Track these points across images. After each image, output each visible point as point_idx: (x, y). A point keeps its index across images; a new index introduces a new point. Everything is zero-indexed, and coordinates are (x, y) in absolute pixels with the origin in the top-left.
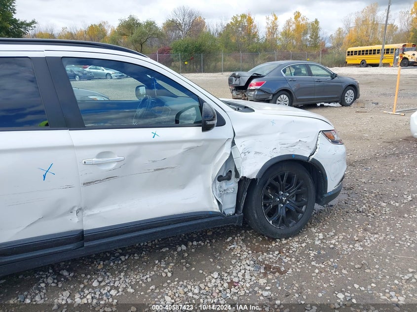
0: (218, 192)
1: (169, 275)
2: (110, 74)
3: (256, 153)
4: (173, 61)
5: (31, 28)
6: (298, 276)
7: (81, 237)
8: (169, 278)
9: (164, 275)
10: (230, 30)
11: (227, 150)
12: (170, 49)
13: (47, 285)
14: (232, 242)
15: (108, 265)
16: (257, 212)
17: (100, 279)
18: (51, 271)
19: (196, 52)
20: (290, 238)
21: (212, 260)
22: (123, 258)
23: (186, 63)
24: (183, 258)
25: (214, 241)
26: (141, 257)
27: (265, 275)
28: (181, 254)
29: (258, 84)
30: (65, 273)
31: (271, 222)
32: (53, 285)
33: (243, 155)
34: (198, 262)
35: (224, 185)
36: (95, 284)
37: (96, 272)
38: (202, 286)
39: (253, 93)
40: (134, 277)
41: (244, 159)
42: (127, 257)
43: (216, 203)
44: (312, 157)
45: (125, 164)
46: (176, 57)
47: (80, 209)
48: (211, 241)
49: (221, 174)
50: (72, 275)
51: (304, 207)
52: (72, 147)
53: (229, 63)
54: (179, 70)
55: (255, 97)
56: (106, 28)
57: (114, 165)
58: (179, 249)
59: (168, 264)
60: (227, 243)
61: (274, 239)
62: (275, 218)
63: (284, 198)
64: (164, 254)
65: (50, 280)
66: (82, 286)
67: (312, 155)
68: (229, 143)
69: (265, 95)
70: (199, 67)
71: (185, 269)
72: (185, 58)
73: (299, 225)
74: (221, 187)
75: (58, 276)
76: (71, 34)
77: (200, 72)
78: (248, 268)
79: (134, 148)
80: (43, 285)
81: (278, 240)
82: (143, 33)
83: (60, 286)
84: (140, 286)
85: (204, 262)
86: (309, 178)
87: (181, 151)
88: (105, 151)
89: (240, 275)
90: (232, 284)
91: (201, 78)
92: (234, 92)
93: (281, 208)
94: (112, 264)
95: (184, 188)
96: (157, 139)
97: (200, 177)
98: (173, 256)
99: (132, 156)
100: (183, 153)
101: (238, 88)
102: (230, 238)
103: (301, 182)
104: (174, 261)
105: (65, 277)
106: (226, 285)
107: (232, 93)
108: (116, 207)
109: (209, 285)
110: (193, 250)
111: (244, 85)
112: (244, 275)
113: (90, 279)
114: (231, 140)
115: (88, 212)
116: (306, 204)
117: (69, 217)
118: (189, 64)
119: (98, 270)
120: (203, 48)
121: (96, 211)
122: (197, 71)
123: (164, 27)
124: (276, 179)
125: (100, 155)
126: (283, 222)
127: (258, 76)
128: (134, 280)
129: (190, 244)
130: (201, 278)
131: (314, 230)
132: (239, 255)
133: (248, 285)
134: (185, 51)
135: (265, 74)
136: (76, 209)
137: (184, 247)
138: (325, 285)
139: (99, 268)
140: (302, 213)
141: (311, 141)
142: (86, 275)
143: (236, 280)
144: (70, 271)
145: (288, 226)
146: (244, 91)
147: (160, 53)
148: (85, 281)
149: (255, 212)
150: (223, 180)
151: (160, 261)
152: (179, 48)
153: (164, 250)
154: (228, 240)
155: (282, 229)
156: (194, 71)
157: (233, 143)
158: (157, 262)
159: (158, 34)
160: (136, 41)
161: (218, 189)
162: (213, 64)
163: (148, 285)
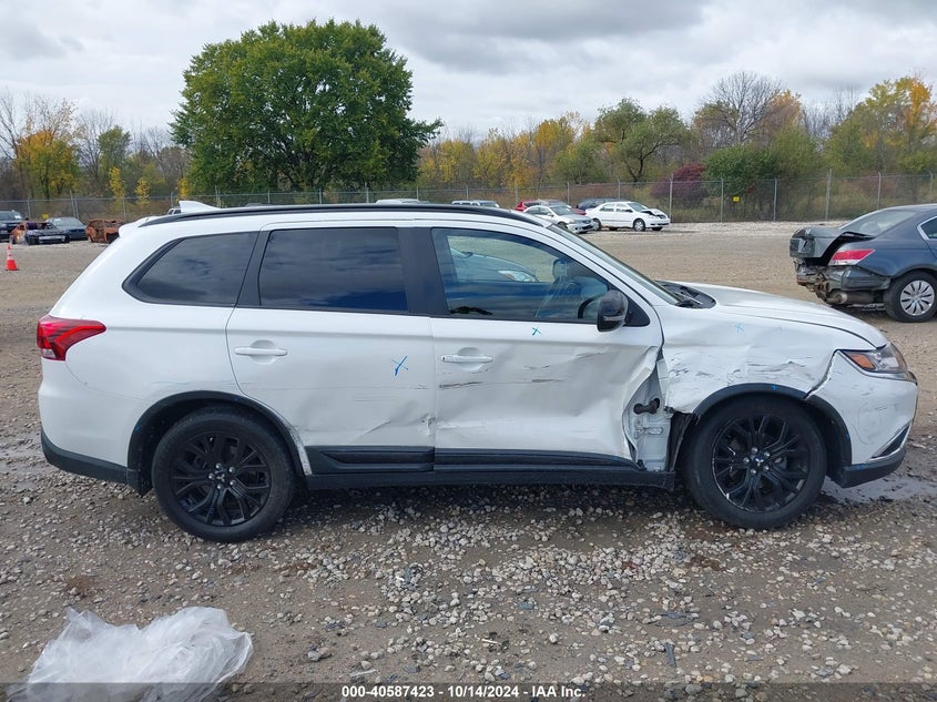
0: (633, 430)
1: (545, 539)
2: (565, 224)
3: (700, 374)
4: (705, 194)
5: (432, 135)
6: (741, 578)
7: (430, 456)
8: (542, 543)
9: (537, 537)
10: (862, 118)
11: (648, 364)
12: (702, 170)
13: (386, 519)
14: (659, 520)
15: (467, 512)
16: (701, 472)
17: (451, 525)
18: (394, 505)
19: (761, 174)
20: (765, 531)
21: (615, 535)
22: (488, 508)
23: (736, 199)
24: (574, 525)
25: (631, 514)
26: (513, 512)
27: (689, 565)
28: (572, 520)
29: (855, 255)
30: (411, 511)
31: (728, 496)
32: (394, 520)
33: (673, 375)
34: (595, 533)
35: (645, 419)
36: (444, 529)
37: (448, 517)
38: (583, 558)
39: (841, 273)
40: (494, 531)
41: (674, 381)
42: (493, 509)
43: (627, 446)
44: (813, 393)
45: (494, 366)
46: (712, 186)
47: (434, 419)
48: (625, 513)
49: (640, 401)
50: (418, 515)
51: (801, 482)
52: (430, 338)
53: (845, 199)
54: (718, 213)
55: (845, 282)
56: (574, 125)
57: (478, 368)
58: (572, 513)
59: (547, 527)
60: (652, 521)
61: (736, 528)
62: (737, 490)
63: (760, 462)
64: (547, 515)
65: (391, 514)
66: (427, 528)
67: (814, 389)
68: (653, 355)
69: (871, 279)
70: (767, 207)
71: (569, 536)
72: (734, 188)
73: (785, 511)
74: (639, 422)
75: (401, 513)
76: (504, 141)
77: (768, 218)
78: (666, 553)
79: (506, 346)
80: (381, 517)
81: (742, 530)
82: (648, 136)
83: (402, 523)
84: (499, 543)
85: (601, 536)
86: (813, 433)
87: (573, 357)
88: (470, 347)
89: (647, 558)
90: (629, 564)
91: (762, 234)
92: (803, 270)
93: (752, 476)
94: (471, 512)
95: (577, 415)
96: (537, 337)
97: (605, 402)
98: (558, 520)
99: (503, 358)
100: (576, 361)
101: (810, 262)
102: (660, 514)
103: (797, 436)
104: (559, 526)
105: (409, 515)
106: (618, 563)
107: (798, 270)
108: (478, 424)
109: (595, 559)
110: (593, 519)
111: (820, 256)
112: (653, 559)
113: (439, 523)
114: (657, 350)
115: (443, 425)
116: (805, 477)
117: (419, 428)
118: (743, 202)
119: (452, 516)
120: (781, 166)
121: (452, 425)
122: (762, 216)
123: (696, 120)
124: (745, 425)
125: (462, 352)
126: (752, 500)
127: (857, 238)
128: (494, 534)
129: (591, 509)
130: (588, 550)
131: (819, 528)
132: (660, 536)
133: (653, 571)
134: (736, 173)
135: (873, 235)
136: (429, 418)
137: (579, 512)
138: (780, 597)
139: (454, 513)
140: (795, 491)
141: (815, 364)
142: (435, 519)
143: (636, 561)
144: (416, 510)
145: (763, 510)
146: (822, 268)
147: (679, 179)
148: (433, 525)
149: (697, 472)
150: (645, 411)
151: (538, 522)
152: (723, 165)
153: (549, 510)
154: (655, 516)
155: (751, 512)
156: (755, 218)
157: (660, 356)
158: (533, 521)
159: (680, 136)
160: (630, 153)
161: (633, 427)
162: (805, 200)
163: (511, 542)
